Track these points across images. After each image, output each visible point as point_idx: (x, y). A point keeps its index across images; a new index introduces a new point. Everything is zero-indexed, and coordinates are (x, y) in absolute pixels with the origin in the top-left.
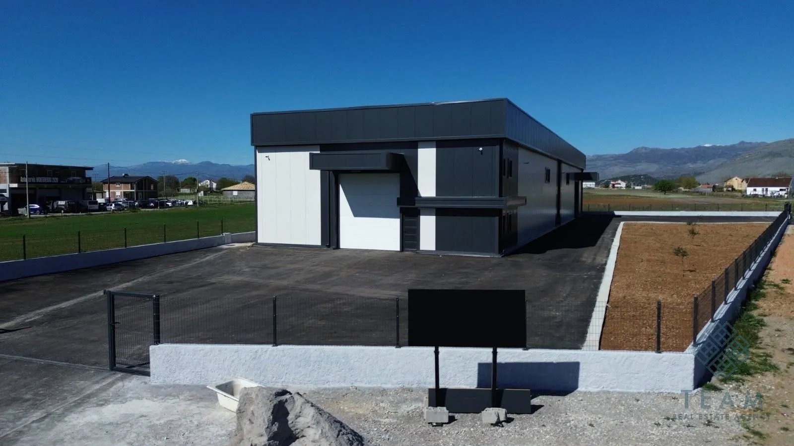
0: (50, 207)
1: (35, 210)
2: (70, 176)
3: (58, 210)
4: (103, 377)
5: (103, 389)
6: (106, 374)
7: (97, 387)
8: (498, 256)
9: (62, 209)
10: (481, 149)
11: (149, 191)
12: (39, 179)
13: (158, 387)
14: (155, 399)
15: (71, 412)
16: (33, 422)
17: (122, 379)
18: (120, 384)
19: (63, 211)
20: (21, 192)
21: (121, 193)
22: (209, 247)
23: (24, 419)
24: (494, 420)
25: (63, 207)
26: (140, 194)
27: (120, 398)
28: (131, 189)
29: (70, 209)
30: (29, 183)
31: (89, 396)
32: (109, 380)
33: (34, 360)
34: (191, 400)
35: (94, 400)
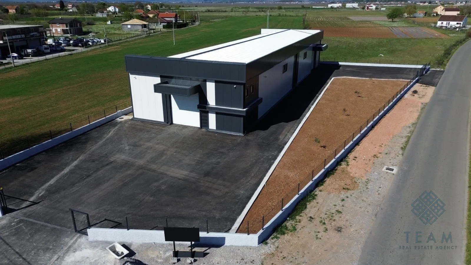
0: (23, 54)
1: (15, 57)
2: (31, 33)
3: (28, 55)
4: (73, 236)
5: (74, 243)
6: (74, 234)
7: (72, 241)
8: (243, 135)
9: (30, 54)
10: (235, 86)
11: (77, 28)
12: (14, 37)
13: (92, 242)
14: (91, 249)
15: (66, 255)
16: (55, 260)
17: (80, 237)
18: (79, 240)
19: (31, 56)
20: (5, 45)
21: (61, 29)
23: (52, 259)
24: (190, 262)
25: (31, 53)
26: (72, 30)
27: (80, 248)
28: (66, 27)
29: (35, 54)
30: (8, 40)
31: (70, 247)
32: (75, 238)
33: (49, 225)
34: (102, 249)
35: (72, 249)
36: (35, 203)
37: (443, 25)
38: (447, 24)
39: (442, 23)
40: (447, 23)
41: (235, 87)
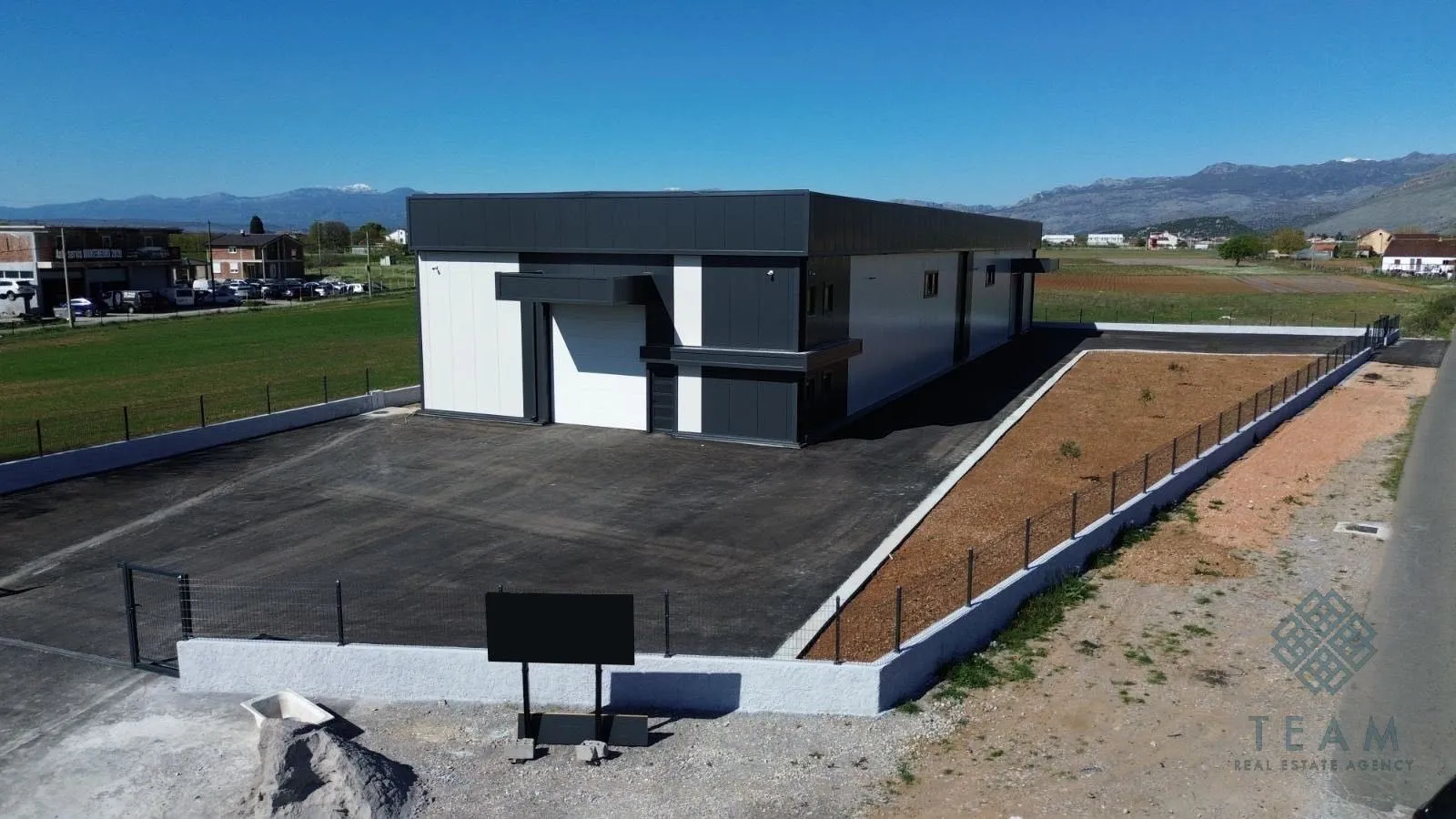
0: (109, 302)
1: (83, 309)
2: (142, 246)
3: (122, 308)
4: (120, 677)
5: (117, 698)
6: (127, 673)
7: (111, 693)
8: (796, 446)
9: (130, 306)
10: (771, 272)
11: (289, 261)
12: (88, 253)
13: (189, 696)
14: (180, 716)
15: (71, 732)
16: (21, 747)
17: (145, 681)
18: (141, 690)
19: (131, 310)
20: (55, 276)
21: (239, 264)
22: (345, 418)
23: (10, 743)
24: (589, 757)
25: (132, 302)
26: (272, 267)
27: (136, 712)
28: (257, 258)
29: (143, 306)
30: (68, 260)
31: (98, 709)
32: (128, 683)
33: (36, 646)
34: (226, 717)
35: (103, 714)
36: (10, 591)
37: (1399, 268)
38: (1412, 264)
39: (1397, 262)
40: (1412, 260)
41: (772, 275)
